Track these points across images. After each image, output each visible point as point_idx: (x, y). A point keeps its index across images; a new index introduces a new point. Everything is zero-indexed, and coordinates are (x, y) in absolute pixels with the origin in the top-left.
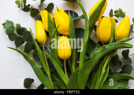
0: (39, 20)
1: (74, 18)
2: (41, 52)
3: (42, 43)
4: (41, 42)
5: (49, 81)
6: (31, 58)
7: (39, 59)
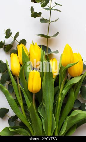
0: (14, 53)
1: (48, 53)
2: (16, 84)
3: (16, 76)
4: (15, 74)
5: (22, 112)
6: (6, 89)
7: (14, 91)
